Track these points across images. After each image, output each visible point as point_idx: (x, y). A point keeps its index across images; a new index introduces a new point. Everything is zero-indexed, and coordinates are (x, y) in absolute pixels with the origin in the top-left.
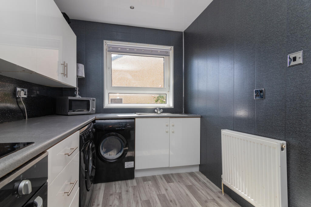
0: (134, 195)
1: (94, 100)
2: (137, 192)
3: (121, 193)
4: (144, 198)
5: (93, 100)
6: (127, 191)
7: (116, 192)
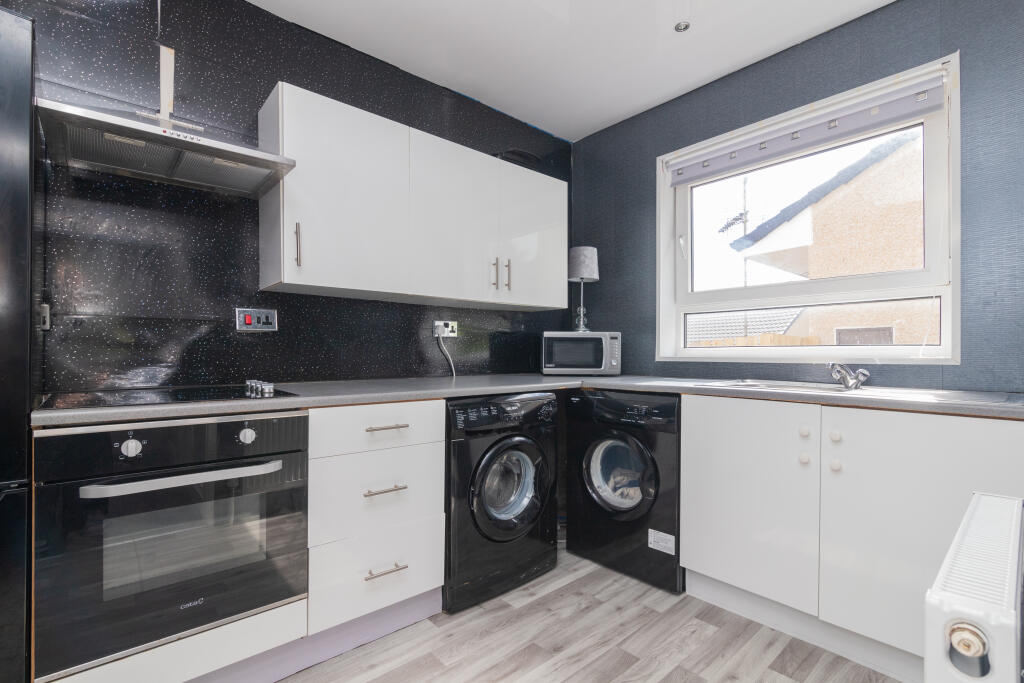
0: (622, 625)
1: (616, 338)
2: (638, 627)
3: (600, 603)
4: (632, 647)
5: (612, 338)
6: (619, 609)
7: (594, 595)
